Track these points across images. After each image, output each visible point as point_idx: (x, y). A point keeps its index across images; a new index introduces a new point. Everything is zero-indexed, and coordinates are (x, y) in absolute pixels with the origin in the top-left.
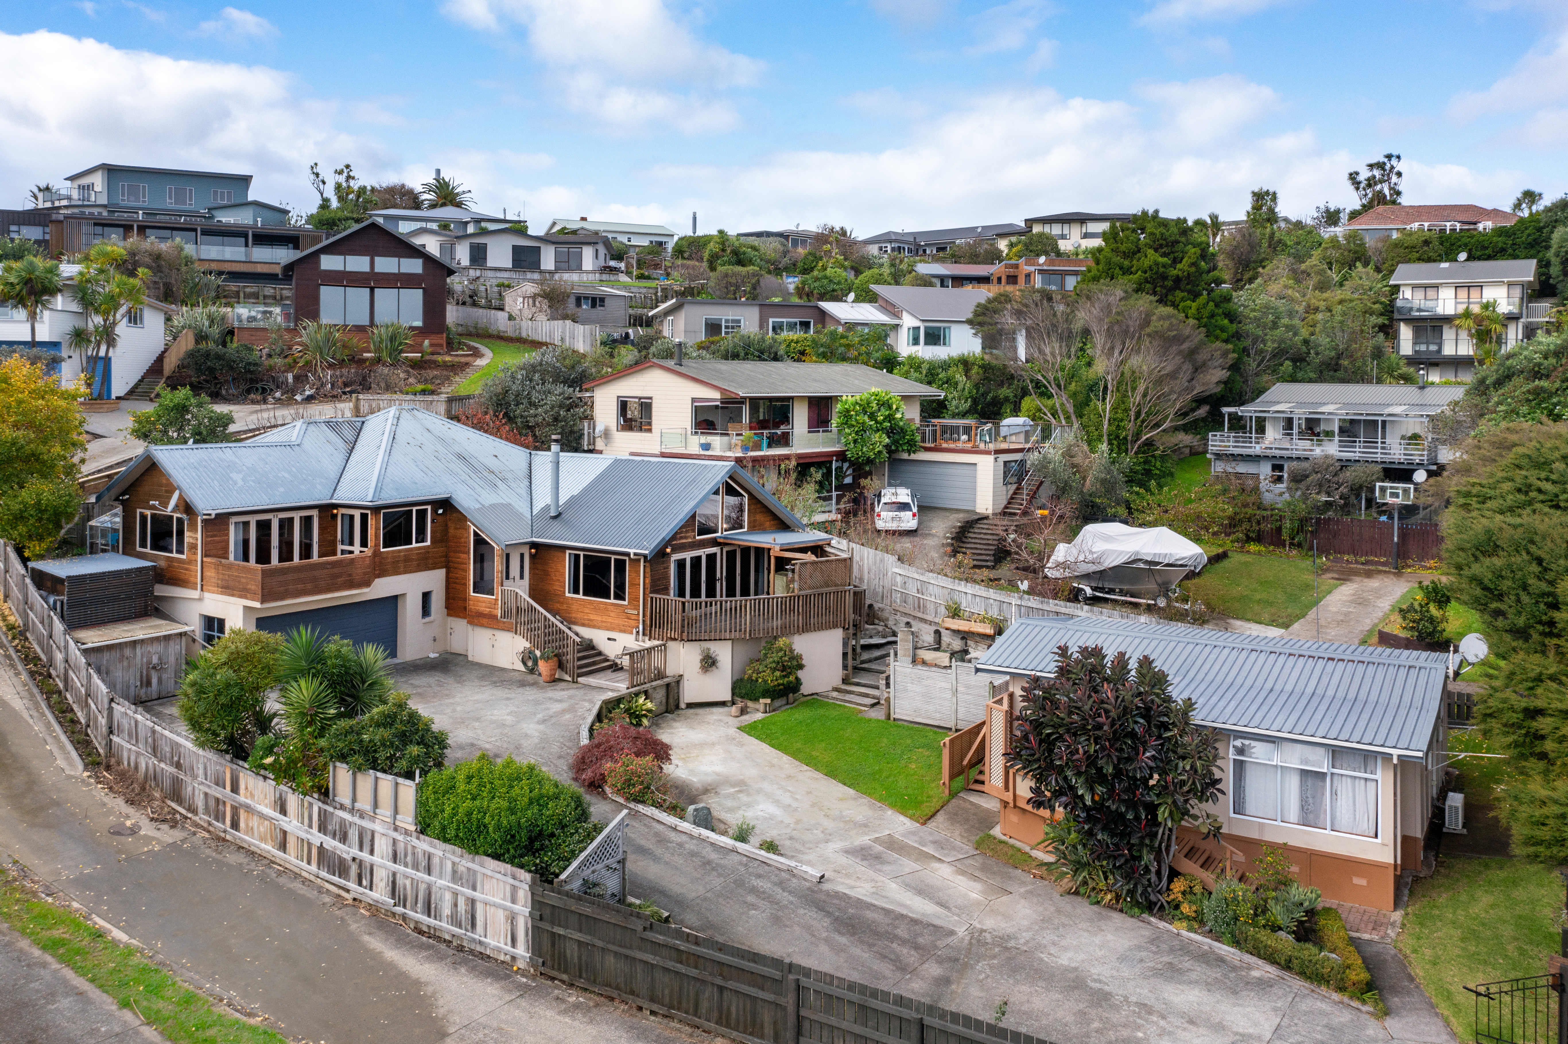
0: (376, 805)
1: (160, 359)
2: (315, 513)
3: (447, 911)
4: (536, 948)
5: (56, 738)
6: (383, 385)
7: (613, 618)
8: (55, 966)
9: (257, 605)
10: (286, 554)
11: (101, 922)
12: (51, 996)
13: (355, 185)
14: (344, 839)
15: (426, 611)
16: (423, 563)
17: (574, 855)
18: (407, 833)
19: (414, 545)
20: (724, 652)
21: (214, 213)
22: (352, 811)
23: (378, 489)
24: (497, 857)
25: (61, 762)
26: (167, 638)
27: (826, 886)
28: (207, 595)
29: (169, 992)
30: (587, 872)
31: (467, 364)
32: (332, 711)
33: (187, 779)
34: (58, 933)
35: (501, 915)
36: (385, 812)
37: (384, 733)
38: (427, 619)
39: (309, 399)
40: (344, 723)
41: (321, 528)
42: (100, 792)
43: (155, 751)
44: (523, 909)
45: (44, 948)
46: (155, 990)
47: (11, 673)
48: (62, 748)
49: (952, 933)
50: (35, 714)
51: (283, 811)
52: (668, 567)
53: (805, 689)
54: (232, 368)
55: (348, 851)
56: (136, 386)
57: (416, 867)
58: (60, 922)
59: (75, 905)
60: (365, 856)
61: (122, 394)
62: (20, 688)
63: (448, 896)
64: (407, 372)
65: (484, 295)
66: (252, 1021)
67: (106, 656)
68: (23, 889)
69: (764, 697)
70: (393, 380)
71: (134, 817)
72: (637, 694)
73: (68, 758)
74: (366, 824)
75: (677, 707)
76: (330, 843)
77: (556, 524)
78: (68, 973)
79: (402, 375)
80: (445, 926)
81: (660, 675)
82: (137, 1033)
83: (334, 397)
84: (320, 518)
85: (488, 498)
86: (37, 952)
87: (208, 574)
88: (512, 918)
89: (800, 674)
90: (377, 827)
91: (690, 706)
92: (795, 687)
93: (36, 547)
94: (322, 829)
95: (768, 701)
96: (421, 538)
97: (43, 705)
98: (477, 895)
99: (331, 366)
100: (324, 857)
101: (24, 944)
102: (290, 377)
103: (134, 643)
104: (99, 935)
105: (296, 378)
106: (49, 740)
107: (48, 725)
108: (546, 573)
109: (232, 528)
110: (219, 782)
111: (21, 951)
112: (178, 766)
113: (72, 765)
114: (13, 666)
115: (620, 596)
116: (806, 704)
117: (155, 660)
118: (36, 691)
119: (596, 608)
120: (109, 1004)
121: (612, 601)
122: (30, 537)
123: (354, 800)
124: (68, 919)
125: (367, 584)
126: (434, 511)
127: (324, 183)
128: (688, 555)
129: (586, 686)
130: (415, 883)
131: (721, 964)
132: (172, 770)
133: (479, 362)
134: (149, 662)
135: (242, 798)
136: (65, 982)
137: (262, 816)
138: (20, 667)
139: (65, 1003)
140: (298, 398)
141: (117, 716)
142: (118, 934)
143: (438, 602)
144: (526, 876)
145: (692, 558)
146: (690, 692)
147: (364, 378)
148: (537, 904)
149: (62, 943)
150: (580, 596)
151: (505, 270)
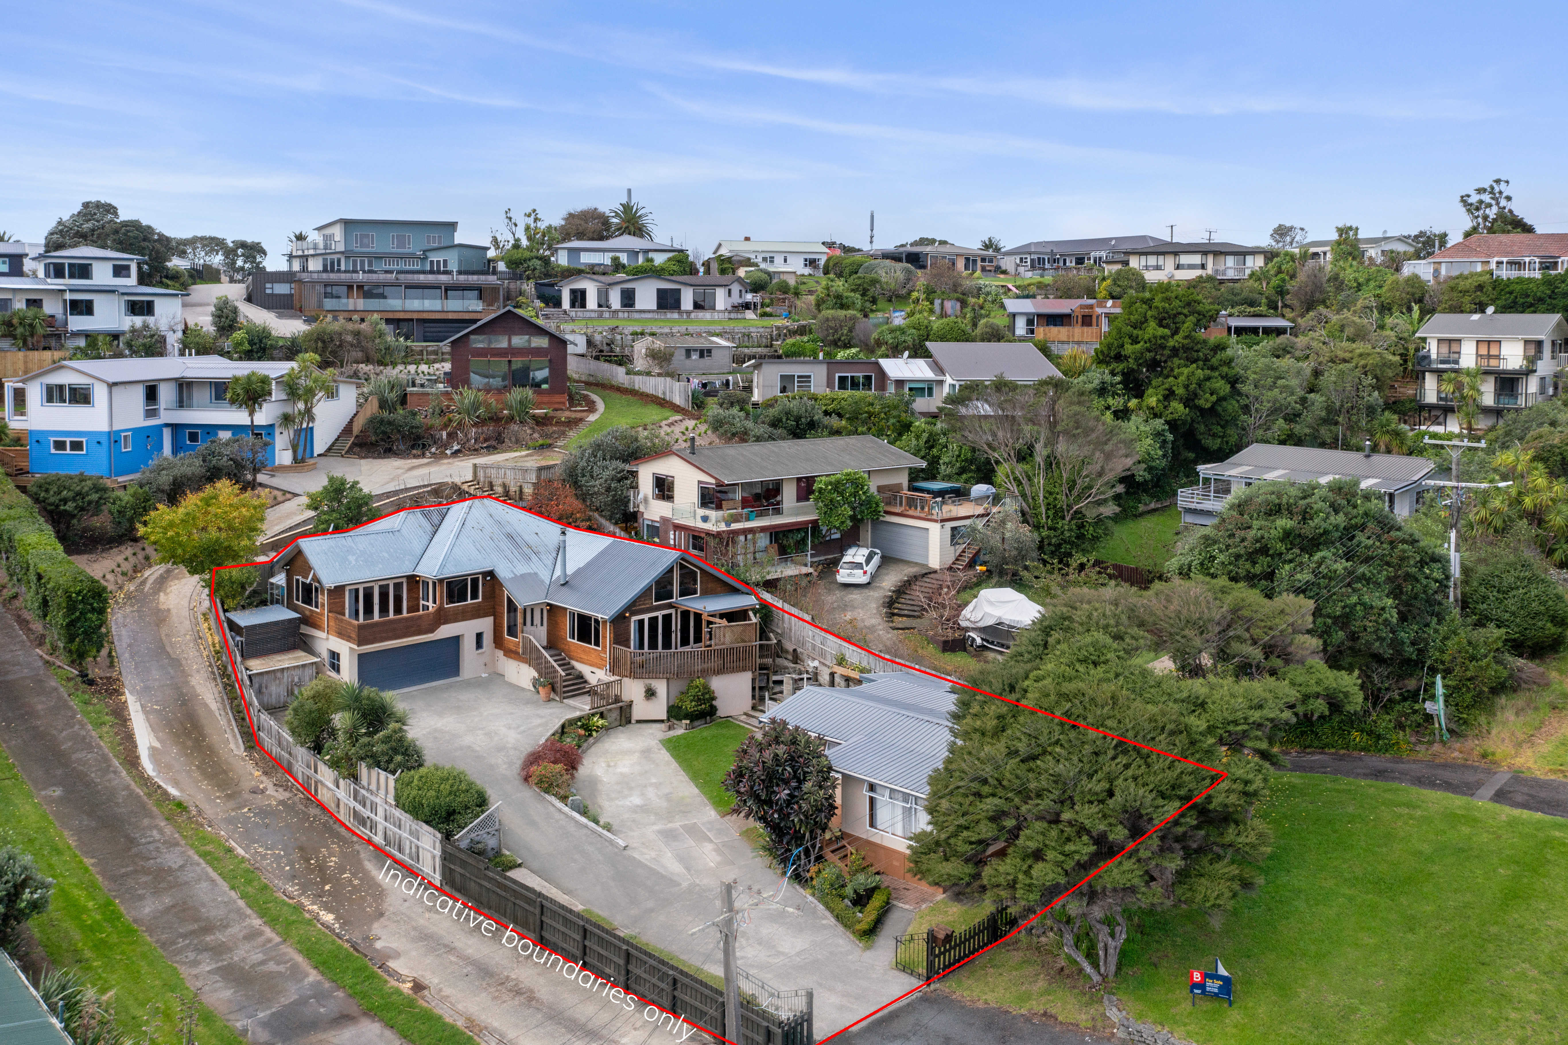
0: (378, 788)
1: (351, 422)
2: (404, 580)
3: (407, 851)
4: (443, 875)
5: (232, 730)
6: (513, 439)
7: (593, 658)
8: (204, 865)
9: (355, 647)
10: (384, 610)
11: (233, 844)
12: (199, 880)
13: (542, 226)
14: (364, 806)
15: (479, 644)
16: (476, 613)
17: (466, 825)
18: (391, 805)
19: (469, 601)
20: (661, 687)
21: (428, 254)
22: (368, 790)
23: (443, 566)
24: (427, 822)
25: (232, 746)
26: (304, 666)
27: (628, 852)
28: (331, 637)
29: (255, 883)
30: (473, 835)
31: (581, 420)
32: (363, 731)
33: (294, 762)
34: (208, 848)
35: (429, 856)
36: (382, 792)
37: (384, 747)
38: (480, 651)
39: (456, 453)
40: (365, 740)
41: (409, 590)
42: (250, 766)
43: (280, 744)
44: (438, 853)
45: (200, 856)
46: (249, 882)
47: (213, 684)
48: (235, 736)
49: (680, 884)
50: (223, 713)
51: (338, 787)
52: (629, 626)
53: (721, 713)
54: (399, 431)
55: (366, 813)
56: (333, 445)
57: (394, 825)
58: (211, 842)
59: (222, 833)
60: (373, 816)
61: (322, 452)
62: (217, 695)
63: (408, 843)
64: (532, 428)
65: (620, 342)
66: (291, 901)
67: (266, 677)
68: (197, 822)
69: (685, 718)
70: (522, 435)
71: (267, 783)
72: (593, 715)
73: (237, 743)
74: (373, 798)
75: (630, 722)
76: (359, 807)
77: (564, 589)
78: (209, 870)
79: (529, 431)
80: (406, 859)
81: (618, 699)
82: (235, 902)
83: (475, 450)
84: (408, 583)
85: (522, 569)
86: (196, 858)
87: (331, 624)
88: (434, 857)
89: (714, 703)
90: (378, 800)
91: (638, 722)
92: (713, 710)
93: (230, 603)
94: (355, 799)
95: (688, 722)
96: (475, 596)
97: (228, 707)
98: (419, 843)
99: (476, 425)
100: (356, 813)
101: (191, 853)
102: (444, 434)
103: (283, 669)
104: (230, 850)
105: (449, 435)
106: (228, 731)
107: (229, 721)
108: (556, 623)
109: (347, 594)
110: (309, 766)
111: (189, 856)
112: (290, 754)
113: (238, 747)
114: (215, 679)
115: (597, 644)
116: (720, 725)
117: (296, 679)
118: (225, 697)
119: (585, 650)
120: (224, 886)
121: (593, 646)
122: (227, 597)
123: (369, 784)
124: (216, 840)
125: (432, 631)
126: (484, 578)
127: (516, 225)
128: (646, 617)
129: (569, 706)
130: (395, 834)
131: (514, 891)
132: (287, 756)
133: (592, 418)
134: (293, 681)
135: (319, 777)
136: (207, 874)
137: (329, 789)
138: (219, 680)
139: (204, 885)
140: (448, 452)
141: (262, 721)
142: (240, 851)
143: (488, 639)
144: (439, 835)
145: (650, 619)
146: (637, 713)
147: (500, 434)
148: (444, 851)
149: (208, 853)
150: (575, 641)
151: (649, 311)
